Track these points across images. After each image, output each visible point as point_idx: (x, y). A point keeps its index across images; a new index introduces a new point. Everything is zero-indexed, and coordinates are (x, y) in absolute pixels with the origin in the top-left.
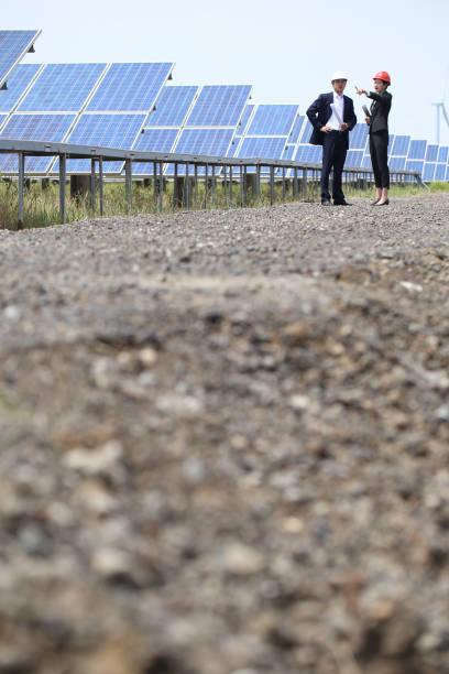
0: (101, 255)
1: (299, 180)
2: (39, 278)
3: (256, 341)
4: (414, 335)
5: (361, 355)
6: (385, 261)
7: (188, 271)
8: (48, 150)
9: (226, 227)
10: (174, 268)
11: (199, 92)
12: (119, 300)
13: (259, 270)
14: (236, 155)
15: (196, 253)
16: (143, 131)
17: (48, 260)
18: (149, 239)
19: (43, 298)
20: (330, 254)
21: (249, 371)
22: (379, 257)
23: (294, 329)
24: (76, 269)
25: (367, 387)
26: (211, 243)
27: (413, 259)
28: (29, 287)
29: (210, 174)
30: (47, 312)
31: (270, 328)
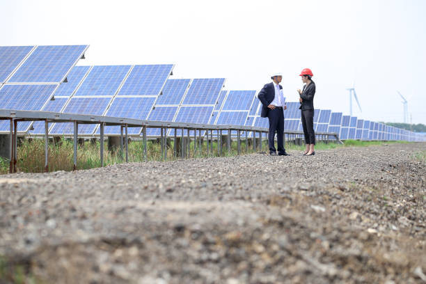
0: (117, 187)
1: (257, 139)
2: (74, 202)
3: (206, 243)
4: (314, 240)
5: (275, 253)
6: (303, 192)
7: (171, 198)
8: (92, 120)
9: (203, 170)
10: (162, 196)
11: (191, 83)
12: (121, 216)
13: (216, 198)
14: (215, 123)
15: (179, 186)
16: (154, 108)
17: (82, 190)
18: (152, 177)
19: (73, 214)
20: (267, 187)
21: (201, 263)
22: (299, 189)
23: (231, 235)
24: (99, 196)
25: (280, 274)
26: (190, 180)
27: (322, 191)
28: (66, 207)
29: (198, 136)
30: (74, 223)
31: (215, 235)
